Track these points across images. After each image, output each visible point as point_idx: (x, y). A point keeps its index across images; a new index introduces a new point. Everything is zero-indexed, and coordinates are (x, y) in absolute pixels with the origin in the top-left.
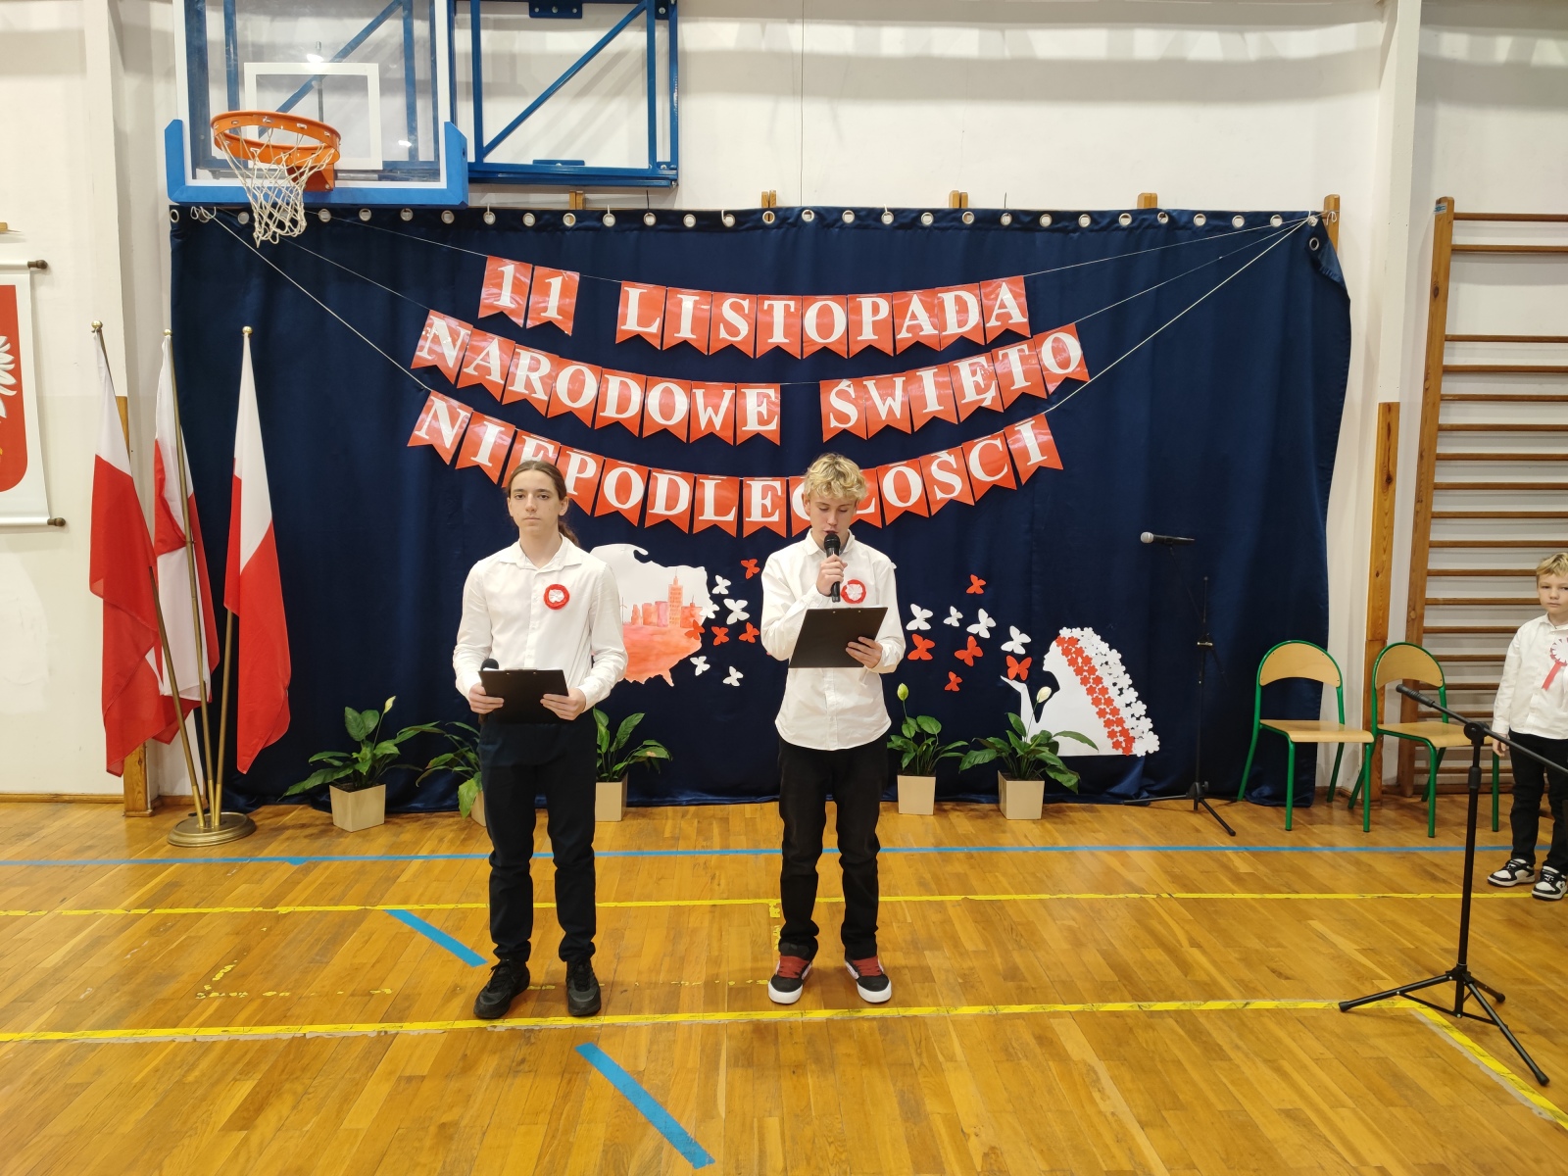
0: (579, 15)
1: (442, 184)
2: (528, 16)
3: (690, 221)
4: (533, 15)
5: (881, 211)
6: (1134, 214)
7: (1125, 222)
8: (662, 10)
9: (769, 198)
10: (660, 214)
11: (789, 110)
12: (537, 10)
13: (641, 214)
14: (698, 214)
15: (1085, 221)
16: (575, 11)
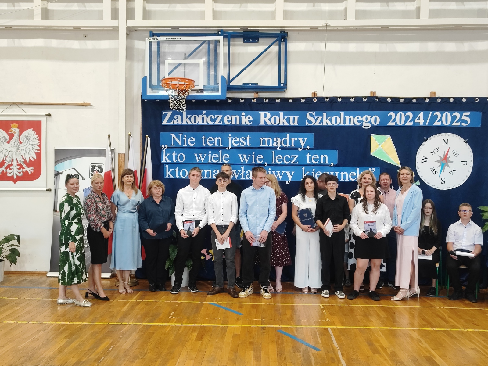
0: (258, 42)
1: (220, 93)
2: (242, 42)
3: (290, 101)
4: (244, 42)
5: (350, 98)
6: (429, 98)
7: (427, 101)
8: (283, 40)
9: (315, 94)
10: (281, 99)
11: (320, 67)
12: (245, 40)
13: (276, 99)
14: (292, 98)
15: (414, 101)
16: (257, 40)
